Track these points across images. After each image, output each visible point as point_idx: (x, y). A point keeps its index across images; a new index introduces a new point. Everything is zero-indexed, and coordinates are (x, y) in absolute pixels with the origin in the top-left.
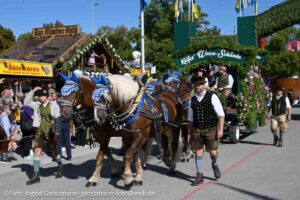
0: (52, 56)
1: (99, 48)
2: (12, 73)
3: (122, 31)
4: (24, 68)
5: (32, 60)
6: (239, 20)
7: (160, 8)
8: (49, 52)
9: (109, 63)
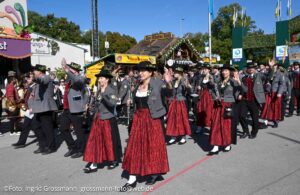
0: (155, 52)
1: (184, 46)
3: (199, 35)
4: (139, 59)
5: (144, 54)
6: (278, 24)
7: (223, 19)
8: (154, 50)
9: (190, 55)
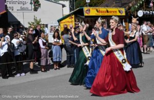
2: (100, 14)
4: (108, 12)
8: (125, 2)
